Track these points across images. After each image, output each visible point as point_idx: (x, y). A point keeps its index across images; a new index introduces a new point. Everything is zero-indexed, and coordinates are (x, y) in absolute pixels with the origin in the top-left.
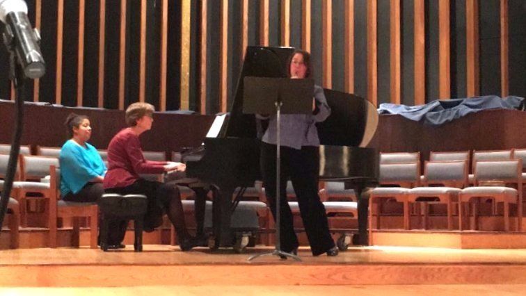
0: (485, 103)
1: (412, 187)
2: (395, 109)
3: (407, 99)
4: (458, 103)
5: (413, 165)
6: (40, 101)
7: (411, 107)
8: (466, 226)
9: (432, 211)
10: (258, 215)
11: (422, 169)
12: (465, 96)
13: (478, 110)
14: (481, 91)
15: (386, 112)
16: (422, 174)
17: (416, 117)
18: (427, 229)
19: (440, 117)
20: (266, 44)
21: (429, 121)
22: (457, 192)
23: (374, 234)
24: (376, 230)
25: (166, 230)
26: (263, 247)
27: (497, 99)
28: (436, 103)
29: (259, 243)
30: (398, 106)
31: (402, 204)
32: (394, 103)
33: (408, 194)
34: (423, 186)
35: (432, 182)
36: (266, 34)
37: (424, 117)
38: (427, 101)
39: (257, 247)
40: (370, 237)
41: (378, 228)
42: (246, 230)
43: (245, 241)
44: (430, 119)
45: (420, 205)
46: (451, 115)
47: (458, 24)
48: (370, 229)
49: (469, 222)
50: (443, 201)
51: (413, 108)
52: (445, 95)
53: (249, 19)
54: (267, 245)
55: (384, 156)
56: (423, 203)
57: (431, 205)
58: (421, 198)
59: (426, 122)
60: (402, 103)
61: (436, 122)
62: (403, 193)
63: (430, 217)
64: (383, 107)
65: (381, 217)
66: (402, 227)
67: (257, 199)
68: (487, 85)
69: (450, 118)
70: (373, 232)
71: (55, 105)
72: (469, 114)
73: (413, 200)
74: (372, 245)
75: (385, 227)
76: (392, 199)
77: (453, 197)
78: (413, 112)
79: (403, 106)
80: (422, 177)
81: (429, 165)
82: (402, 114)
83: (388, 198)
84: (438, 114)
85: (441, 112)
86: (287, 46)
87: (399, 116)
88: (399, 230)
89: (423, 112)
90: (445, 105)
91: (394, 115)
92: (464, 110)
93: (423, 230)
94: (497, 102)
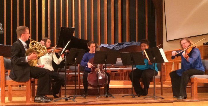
0: (131, 44)
1: (110, 68)
2: (105, 46)
3: (109, 43)
4: (123, 44)
8: (125, 79)
9: (116, 75)
12: (126, 42)
13: (129, 46)
14: (130, 40)
15: (103, 46)
17: (111, 48)
18: (114, 80)
20: (68, 27)
22: (122, 69)
27: (134, 42)
28: (117, 44)
32: (105, 44)
33: (109, 70)
34: (113, 68)
35: (116, 67)
36: (68, 23)
37: (114, 48)
38: (115, 43)
45: (112, 73)
46: (121, 47)
47: (124, 21)
49: (126, 78)
50: (119, 72)
51: (111, 45)
52: (120, 42)
53: (62, 19)
56: (113, 72)
57: (115, 73)
58: (112, 71)
59: (114, 49)
60: (107, 44)
61: (117, 49)
63: (115, 77)
64: (102, 45)
68: (132, 39)
69: (121, 48)
71: (4, 45)
72: (127, 47)
73: (110, 72)
77: (121, 71)
80: (113, 65)
82: (108, 47)
84: (117, 47)
86: (74, 27)
89: (113, 47)
90: (120, 44)
91: (105, 48)
92: (125, 46)
94: (134, 43)
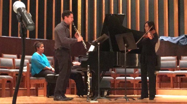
1: (174, 71)
2: (166, 38)
3: (171, 34)
5: (174, 62)
6: (20, 37)
7: (173, 38)
9: (182, 80)
10: (110, 82)
11: (178, 63)
15: (162, 40)
17: (175, 42)
18: (180, 88)
19: (185, 41)
20: (112, 13)
21: (180, 43)
23: (158, 90)
24: (159, 88)
25: (73, 89)
26: (113, 96)
28: (183, 36)
29: (111, 94)
30: (168, 37)
31: (170, 78)
33: (172, 74)
34: (178, 70)
35: (182, 69)
36: (112, 8)
37: (178, 42)
38: (179, 35)
39: (110, 96)
40: (157, 91)
41: (160, 87)
42: (106, 89)
43: (106, 93)
44: (181, 43)
48: (157, 88)
51: (174, 38)
53: (105, 2)
54: (114, 95)
55: (162, 58)
56: (178, 77)
57: (182, 78)
58: (178, 75)
59: (179, 44)
60: (169, 36)
61: (184, 44)
62: (170, 73)
63: (181, 83)
64: (161, 38)
65: (161, 83)
66: (170, 87)
67: (110, 76)
70: (158, 89)
71: (27, 38)
73: (174, 76)
74: (158, 94)
75: (163, 87)
76: (166, 76)
78: (174, 40)
79: (169, 37)
80: (178, 66)
81: (181, 62)
82: (170, 41)
83: (164, 75)
84: (184, 41)
85: (186, 39)
86: (121, 14)
87: (168, 41)
88: (169, 88)
89: (178, 40)
91: (166, 41)
93: (179, 88)
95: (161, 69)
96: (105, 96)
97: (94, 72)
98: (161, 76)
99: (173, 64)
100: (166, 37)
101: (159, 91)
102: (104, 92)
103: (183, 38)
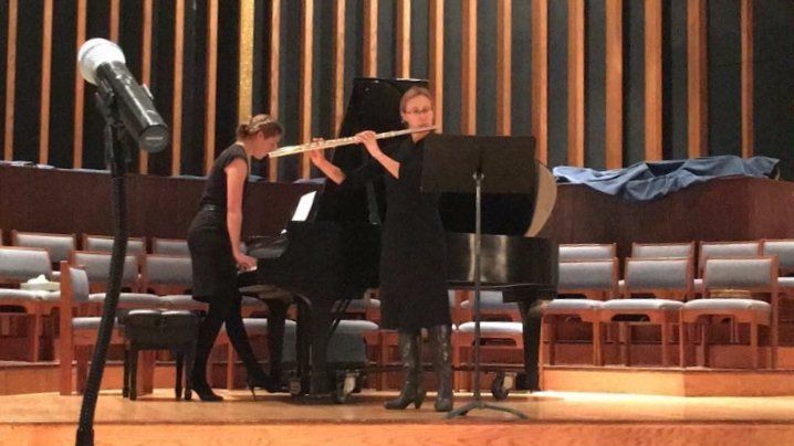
0: (721, 166)
1: (604, 298)
2: (577, 175)
3: (593, 160)
4: (675, 167)
5: (608, 264)
6: (14, 160)
7: (603, 173)
8: (691, 361)
9: (635, 336)
10: (365, 341)
11: (621, 271)
12: (686, 156)
13: (707, 178)
14: (709, 150)
15: (563, 179)
16: (622, 278)
17: (610, 189)
18: (629, 364)
19: (648, 188)
20: (373, 74)
21: (631, 195)
22: (678, 307)
23: (546, 372)
24: (548, 366)
26: (373, 393)
27: (737, 159)
28: (642, 167)
29: (367, 386)
30: (582, 171)
31: (590, 325)
32: (576, 165)
33: (599, 310)
34: (622, 297)
35: (637, 291)
36: (373, 55)
37: (622, 189)
38: (626, 164)
39: (364, 393)
40: (541, 378)
41: (552, 363)
42: (352, 367)
43: (350, 384)
44: (632, 192)
45: (617, 326)
46: (664, 185)
48: (541, 364)
49: (694, 354)
50: (654, 320)
51: (606, 174)
52: (654, 155)
53: (346, 30)
54: (379, 389)
55: (564, 249)
56: (622, 324)
57: (633, 327)
58: (620, 317)
59: (626, 196)
60: (587, 165)
61: (642, 196)
62: (592, 307)
63: (633, 346)
64: (558, 172)
65: (556, 346)
66: (589, 361)
68: (720, 140)
69: (665, 190)
70: (544, 368)
72: (692, 185)
73: (607, 318)
74: (544, 390)
75: (563, 362)
76: (576, 317)
77: (670, 314)
78: (608, 180)
79: (589, 170)
80: (621, 282)
81: (633, 264)
82: (590, 184)
83: (569, 315)
84: (645, 185)
85: (650, 180)
87: (583, 186)
88: (585, 366)
89: (620, 181)
90: (656, 170)
91: (577, 185)
92: (685, 178)
93: (623, 367)
94: (738, 166)
95: (560, 292)
96: (349, 395)
97: (308, 301)
98: (558, 318)
99: (600, 271)
100: (575, 169)
101: (548, 375)
102: (343, 378)
103: (640, 176)
